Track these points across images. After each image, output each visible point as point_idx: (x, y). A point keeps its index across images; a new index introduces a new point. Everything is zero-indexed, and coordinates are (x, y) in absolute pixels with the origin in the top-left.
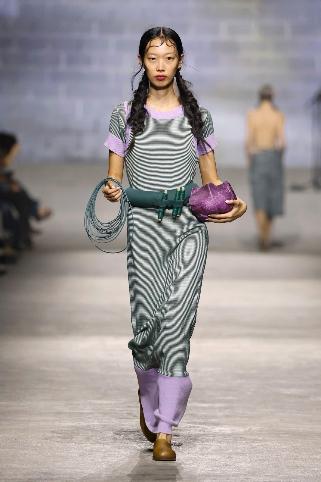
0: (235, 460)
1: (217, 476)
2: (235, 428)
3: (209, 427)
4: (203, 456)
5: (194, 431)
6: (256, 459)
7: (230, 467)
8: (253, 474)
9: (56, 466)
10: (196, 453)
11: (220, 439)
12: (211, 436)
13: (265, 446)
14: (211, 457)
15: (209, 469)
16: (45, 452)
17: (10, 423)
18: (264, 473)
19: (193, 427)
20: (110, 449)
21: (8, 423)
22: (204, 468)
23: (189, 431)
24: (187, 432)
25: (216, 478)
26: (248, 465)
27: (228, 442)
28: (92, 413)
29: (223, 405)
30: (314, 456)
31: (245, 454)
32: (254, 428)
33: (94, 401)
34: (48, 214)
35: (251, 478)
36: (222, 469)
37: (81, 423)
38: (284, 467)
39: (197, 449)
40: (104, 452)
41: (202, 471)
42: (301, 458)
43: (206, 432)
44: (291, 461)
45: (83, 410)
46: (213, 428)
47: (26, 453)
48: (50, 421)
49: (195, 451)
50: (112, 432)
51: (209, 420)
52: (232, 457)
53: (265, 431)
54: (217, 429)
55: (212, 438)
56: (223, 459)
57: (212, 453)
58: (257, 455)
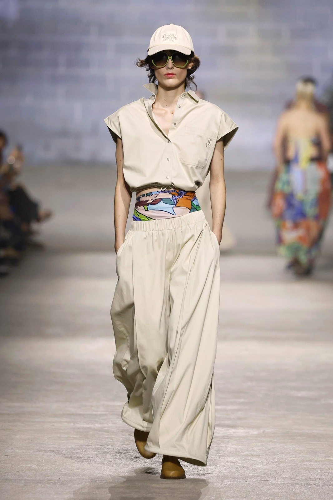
0: (252, 462)
1: (235, 478)
6: (272, 461)
7: (247, 469)
8: (270, 476)
9: (74, 467)
11: (235, 441)
12: (226, 437)
13: (281, 448)
14: (227, 459)
15: (226, 471)
16: (62, 453)
17: (25, 424)
18: (281, 475)
20: (126, 451)
22: (221, 470)
25: (234, 479)
26: (265, 467)
27: (243, 444)
28: (106, 415)
29: (235, 407)
30: (329, 458)
31: (261, 456)
32: (268, 430)
34: (48, 215)
35: (269, 480)
36: (240, 471)
37: (96, 424)
38: (301, 469)
40: (121, 453)
41: (220, 473)
42: (316, 460)
44: (308, 463)
45: (97, 411)
46: (228, 430)
47: (43, 454)
50: (127, 434)
51: (223, 422)
52: (249, 459)
53: (279, 433)
54: (231, 431)
55: (227, 440)
56: (239, 461)
57: (228, 454)
58: (273, 457)
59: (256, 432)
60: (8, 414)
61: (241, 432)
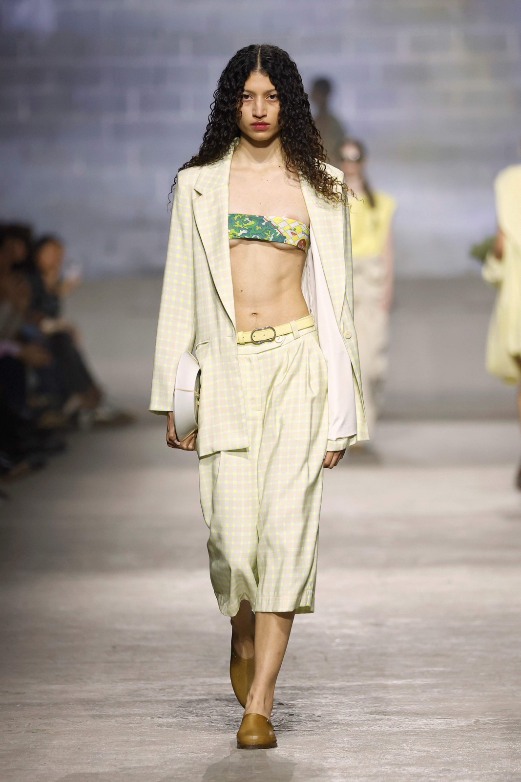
2: (451, 720)
3: (407, 720)
4: (399, 768)
5: (381, 727)
6: (490, 771)
10: (387, 764)
11: (427, 738)
12: (411, 734)
13: (504, 749)
14: (413, 770)
16: (130, 769)
17: (69, 721)
19: (380, 720)
21: (64, 722)
23: (373, 727)
24: (370, 728)
27: (440, 744)
28: (206, 700)
29: (429, 681)
31: (471, 764)
32: (483, 719)
33: (208, 680)
37: (189, 717)
39: (388, 757)
43: (403, 728)
45: (190, 695)
46: (414, 720)
48: (135, 715)
49: (386, 761)
51: (407, 707)
52: (449, 770)
53: (502, 723)
54: (421, 723)
55: (413, 738)
56: (434, 773)
57: (414, 763)
58: (491, 764)
59: (463, 723)
60: (40, 705)
61: (438, 723)
